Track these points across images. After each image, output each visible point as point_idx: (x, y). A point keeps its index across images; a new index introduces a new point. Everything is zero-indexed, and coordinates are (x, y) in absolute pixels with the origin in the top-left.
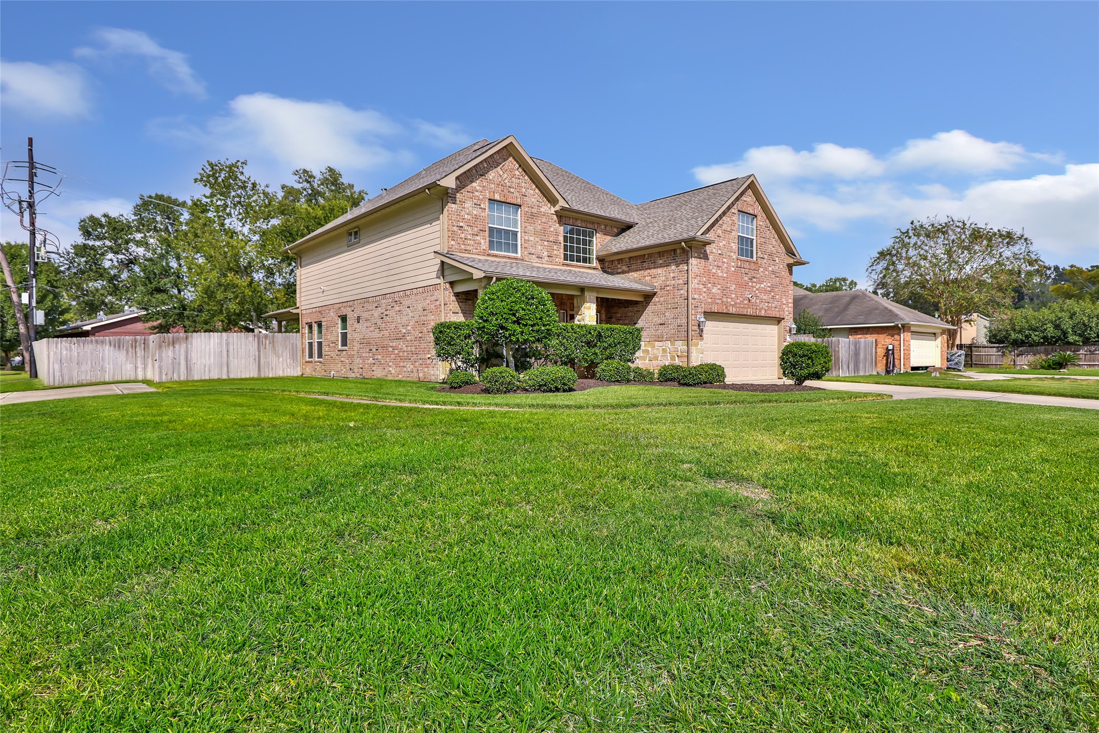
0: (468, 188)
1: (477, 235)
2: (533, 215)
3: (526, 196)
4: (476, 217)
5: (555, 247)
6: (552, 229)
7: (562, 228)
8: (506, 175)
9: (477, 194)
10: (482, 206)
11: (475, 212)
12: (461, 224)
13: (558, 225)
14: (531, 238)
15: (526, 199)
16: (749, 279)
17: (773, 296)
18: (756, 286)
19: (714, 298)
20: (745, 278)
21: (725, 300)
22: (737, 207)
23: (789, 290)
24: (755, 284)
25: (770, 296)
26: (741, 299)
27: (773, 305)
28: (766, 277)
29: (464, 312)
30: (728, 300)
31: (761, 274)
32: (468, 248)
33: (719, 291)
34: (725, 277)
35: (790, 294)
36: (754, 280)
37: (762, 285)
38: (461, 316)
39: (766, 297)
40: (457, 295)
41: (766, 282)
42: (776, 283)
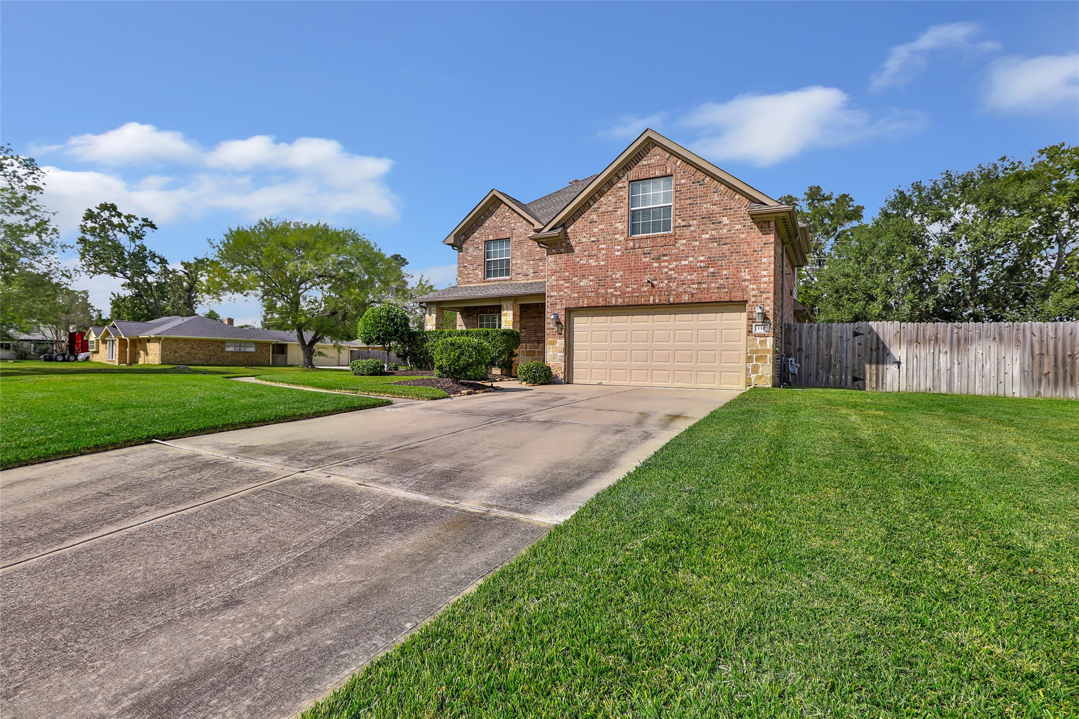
2: (520, 243)
3: (515, 229)
5: (541, 264)
8: (498, 219)
14: (519, 262)
15: (514, 231)
16: (653, 259)
17: (714, 273)
18: (669, 266)
19: (583, 292)
20: (644, 260)
21: (603, 291)
22: (628, 178)
23: (761, 257)
24: (666, 264)
25: (705, 274)
26: (635, 287)
27: (713, 285)
28: (694, 250)
29: (466, 325)
30: (610, 291)
31: (682, 248)
32: (470, 280)
33: (591, 283)
34: (603, 266)
35: (764, 263)
36: (665, 258)
37: (684, 263)
38: (464, 328)
39: (693, 277)
40: (462, 314)
41: (693, 256)
42: (723, 254)
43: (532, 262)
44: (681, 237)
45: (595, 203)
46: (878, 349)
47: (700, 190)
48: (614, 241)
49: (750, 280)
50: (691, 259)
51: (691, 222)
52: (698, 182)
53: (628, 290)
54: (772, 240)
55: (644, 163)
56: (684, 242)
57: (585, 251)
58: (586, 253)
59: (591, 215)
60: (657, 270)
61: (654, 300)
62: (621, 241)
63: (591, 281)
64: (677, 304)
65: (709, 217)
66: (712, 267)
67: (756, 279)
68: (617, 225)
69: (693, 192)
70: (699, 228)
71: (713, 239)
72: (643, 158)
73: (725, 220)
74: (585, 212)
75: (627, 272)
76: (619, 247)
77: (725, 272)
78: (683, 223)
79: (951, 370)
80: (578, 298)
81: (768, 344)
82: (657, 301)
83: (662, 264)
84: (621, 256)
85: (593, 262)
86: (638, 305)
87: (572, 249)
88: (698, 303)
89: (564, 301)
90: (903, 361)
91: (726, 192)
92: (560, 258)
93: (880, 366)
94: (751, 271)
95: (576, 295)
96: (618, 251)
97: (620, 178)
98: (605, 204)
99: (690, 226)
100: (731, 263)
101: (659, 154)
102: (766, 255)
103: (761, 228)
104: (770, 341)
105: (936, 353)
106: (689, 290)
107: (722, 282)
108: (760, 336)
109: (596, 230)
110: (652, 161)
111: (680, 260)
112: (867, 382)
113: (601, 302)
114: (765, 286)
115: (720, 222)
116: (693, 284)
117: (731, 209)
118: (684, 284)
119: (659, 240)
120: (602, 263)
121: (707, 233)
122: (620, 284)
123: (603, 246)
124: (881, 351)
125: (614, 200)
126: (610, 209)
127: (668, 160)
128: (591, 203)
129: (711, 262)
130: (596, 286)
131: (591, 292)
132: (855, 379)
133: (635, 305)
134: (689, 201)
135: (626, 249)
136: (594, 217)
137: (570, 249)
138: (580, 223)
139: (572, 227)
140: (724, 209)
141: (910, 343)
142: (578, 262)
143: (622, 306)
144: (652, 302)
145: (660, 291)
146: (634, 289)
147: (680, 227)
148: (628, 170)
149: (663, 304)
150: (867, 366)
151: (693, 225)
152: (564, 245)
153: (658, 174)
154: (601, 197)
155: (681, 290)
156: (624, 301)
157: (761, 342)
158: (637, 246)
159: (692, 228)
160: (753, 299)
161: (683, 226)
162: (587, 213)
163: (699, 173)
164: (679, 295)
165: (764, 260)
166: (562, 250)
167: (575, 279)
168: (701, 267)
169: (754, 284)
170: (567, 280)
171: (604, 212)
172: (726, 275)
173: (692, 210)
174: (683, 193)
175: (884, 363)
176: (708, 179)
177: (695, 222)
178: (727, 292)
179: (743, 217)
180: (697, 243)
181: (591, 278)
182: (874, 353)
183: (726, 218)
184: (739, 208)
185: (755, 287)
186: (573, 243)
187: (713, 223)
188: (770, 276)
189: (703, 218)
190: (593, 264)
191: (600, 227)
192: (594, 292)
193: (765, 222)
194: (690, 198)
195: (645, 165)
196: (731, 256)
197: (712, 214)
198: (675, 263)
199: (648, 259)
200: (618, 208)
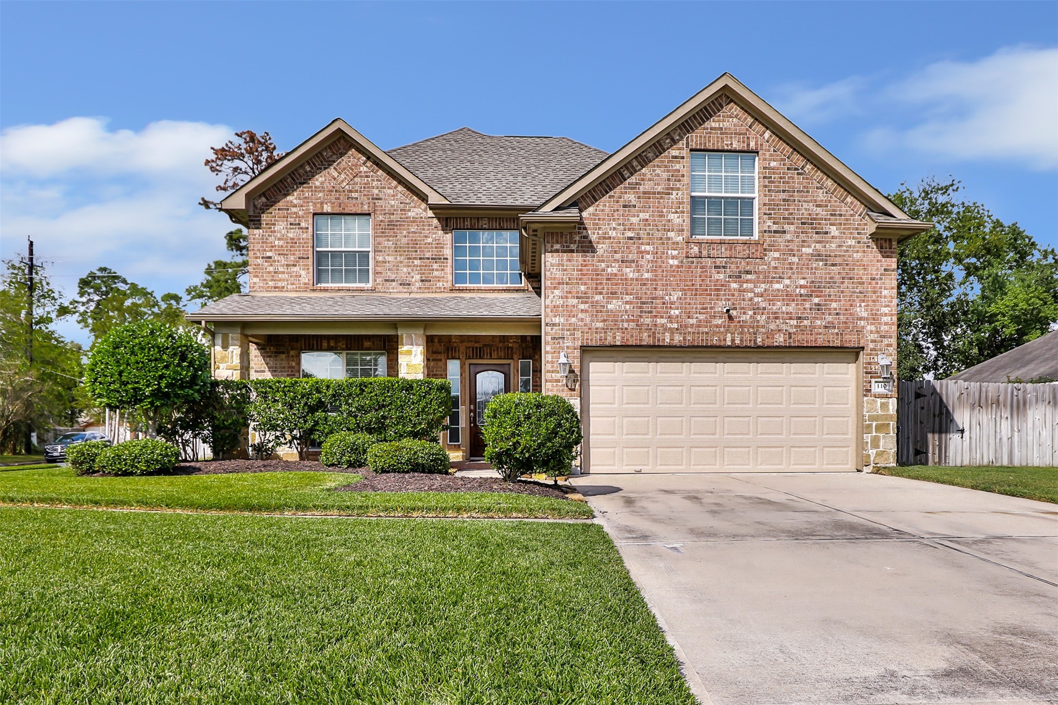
0: (281, 204)
1: (295, 265)
2: (392, 225)
3: (380, 199)
4: (293, 241)
5: (435, 266)
6: (429, 240)
7: (449, 236)
8: (343, 176)
9: (294, 210)
10: (303, 225)
11: (291, 235)
12: (269, 254)
13: (441, 232)
14: (391, 258)
15: (379, 203)
16: (730, 277)
17: (819, 305)
18: (753, 289)
19: (613, 320)
20: (717, 276)
21: (648, 321)
22: (687, 143)
23: (881, 288)
24: (751, 286)
25: (807, 305)
26: (702, 317)
27: (818, 322)
28: (791, 269)
29: (273, 370)
30: (659, 321)
31: (773, 264)
32: (280, 284)
33: (628, 307)
34: (647, 279)
35: (885, 297)
36: (749, 277)
37: (776, 286)
38: (268, 376)
39: (790, 309)
40: (261, 347)
41: (790, 278)
42: (832, 278)
43: (417, 262)
44: (772, 247)
45: (632, 174)
46: (941, 413)
47: (798, 182)
48: (664, 241)
49: (867, 319)
50: (787, 282)
51: (786, 227)
52: (796, 169)
53: (691, 321)
54: (894, 266)
55: (713, 125)
56: (777, 255)
57: (616, 252)
58: (618, 256)
59: (624, 194)
60: (736, 293)
61: (733, 340)
62: (678, 243)
63: (627, 303)
64: (768, 347)
65: (812, 224)
66: (817, 296)
67: (875, 318)
68: (671, 216)
69: (788, 183)
70: (798, 237)
71: (818, 256)
72: (711, 116)
73: (834, 231)
74: (615, 187)
75: (689, 293)
76: (675, 253)
77: (834, 305)
78: (775, 227)
79: (1011, 438)
80: (605, 330)
81: (891, 407)
82: (737, 342)
83: (745, 285)
84: (678, 267)
85: (630, 273)
86: (706, 347)
87: (592, 247)
88: (798, 347)
89: (578, 334)
90: (967, 428)
91: (835, 190)
92: (570, 260)
93: (944, 435)
94: (867, 306)
95: (600, 325)
96: (673, 258)
97: (674, 142)
98: (650, 180)
99: (784, 232)
100: (842, 292)
101: (736, 117)
102: (888, 286)
103: (881, 248)
104: (893, 404)
105: (998, 419)
106: (784, 327)
107: (830, 318)
108: (881, 396)
109: (634, 220)
110: (726, 124)
111: (771, 282)
112: (930, 455)
113: (646, 340)
114: (886, 328)
115: (826, 233)
116: (791, 319)
117: (841, 215)
118: (777, 318)
119: (739, 248)
120: (646, 275)
121: (809, 246)
122: (677, 312)
123: (648, 248)
124: (944, 416)
125: (665, 175)
126: (659, 189)
127: (750, 127)
128: (626, 173)
129: (815, 289)
130: (637, 312)
131: (627, 321)
132: (917, 452)
133: (702, 347)
134: (782, 196)
135: (687, 257)
136: (631, 197)
137: (587, 247)
138: (604, 205)
139: (591, 209)
140: (831, 215)
141: (973, 407)
142: (603, 270)
143: (681, 347)
144: (729, 343)
145: (741, 327)
146: (700, 321)
147: (770, 232)
148: (688, 132)
149: (746, 347)
150: (930, 436)
151: (789, 232)
152: (577, 239)
153: (736, 145)
154: (643, 167)
155: (772, 326)
156: (685, 339)
157: (882, 404)
158: (705, 253)
159: (788, 237)
160: (871, 346)
161: (775, 232)
162: (617, 190)
163: (796, 156)
164: (770, 334)
165: (885, 292)
166: (573, 247)
167: (598, 298)
168: (801, 295)
169: (872, 324)
170: (583, 298)
171: (649, 193)
172: (835, 309)
173: (787, 210)
174: (773, 182)
175: (947, 431)
176: (809, 166)
177: (792, 228)
178: (837, 334)
179: (857, 229)
180: (795, 259)
181: (628, 298)
182: (937, 420)
183: (834, 228)
184: (852, 215)
185: (873, 328)
186: (593, 238)
187: (817, 233)
188: (892, 315)
189: (802, 223)
190: (631, 275)
191: (642, 216)
192: (633, 321)
193: (886, 240)
194: (784, 191)
195: (715, 129)
196: (843, 283)
197: (815, 219)
198: (763, 285)
199: (722, 276)
200: (672, 189)
